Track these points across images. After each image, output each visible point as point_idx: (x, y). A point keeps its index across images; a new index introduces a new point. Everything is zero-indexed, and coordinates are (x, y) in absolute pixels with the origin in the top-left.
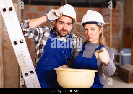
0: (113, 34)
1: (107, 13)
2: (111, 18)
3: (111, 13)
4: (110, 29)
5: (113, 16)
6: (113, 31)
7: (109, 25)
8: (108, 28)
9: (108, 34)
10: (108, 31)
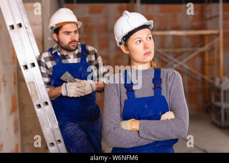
0: (224, 52)
1: (214, 14)
2: (221, 22)
3: (221, 13)
4: (219, 42)
5: (225, 18)
6: (224, 47)
7: (218, 35)
8: (216, 40)
9: (215, 51)
10: (216, 46)
